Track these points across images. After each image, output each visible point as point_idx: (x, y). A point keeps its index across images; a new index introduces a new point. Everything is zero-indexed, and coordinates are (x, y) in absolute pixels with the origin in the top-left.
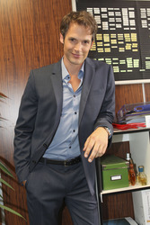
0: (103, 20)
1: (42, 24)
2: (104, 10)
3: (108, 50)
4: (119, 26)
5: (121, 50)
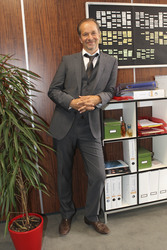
0: (108, 20)
1: (64, 23)
2: (109, 13)
3: (110, 43)
4: (119, 25)
5: (120, 43)
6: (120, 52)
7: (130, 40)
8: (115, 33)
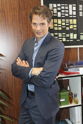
0: (58, 11)
4: (67, 15)
6: (68, 35)
7: (75, 26)
8: (63, 20)
